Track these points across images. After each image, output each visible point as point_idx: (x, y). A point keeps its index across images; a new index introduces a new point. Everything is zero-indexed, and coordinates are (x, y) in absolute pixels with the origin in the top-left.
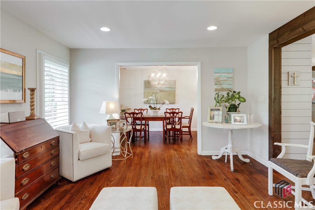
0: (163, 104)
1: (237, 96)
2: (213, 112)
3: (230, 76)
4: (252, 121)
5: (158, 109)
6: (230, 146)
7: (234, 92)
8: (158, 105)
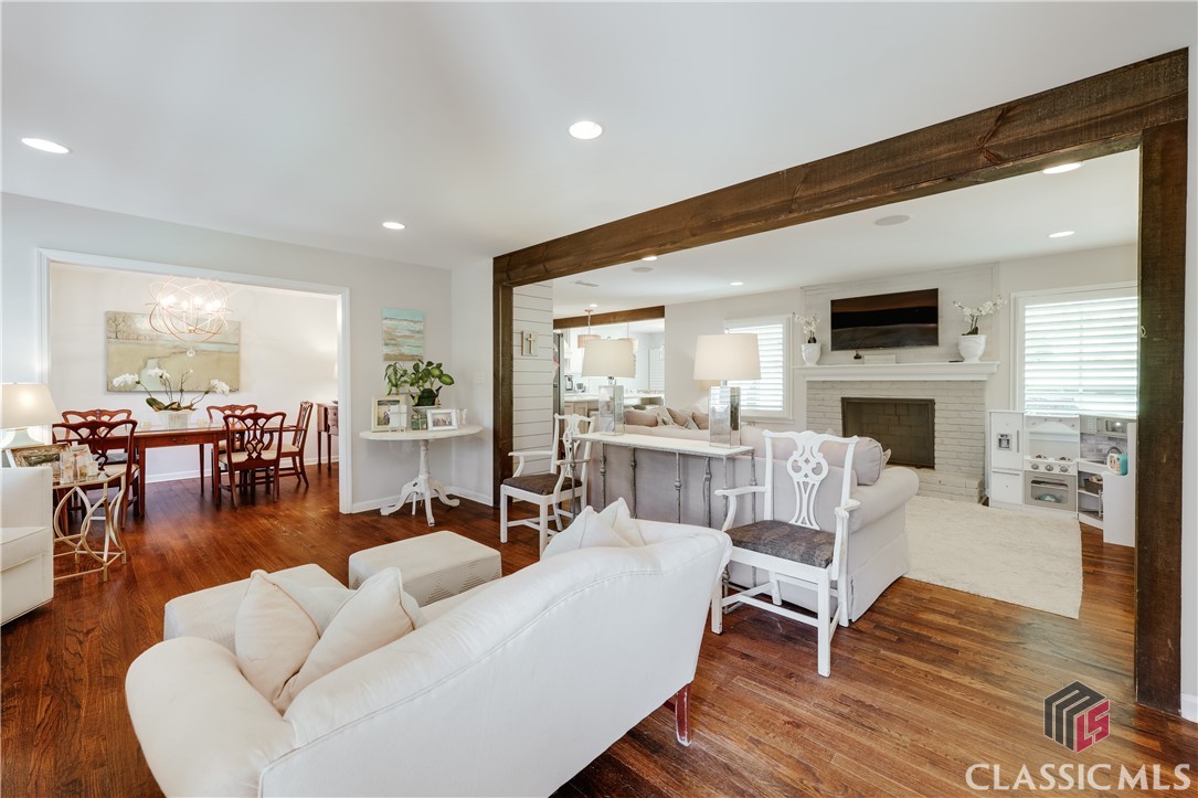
0: (207, 393)
1: (437, 372)
2: (384, 408)
3: (418, 329)
4: (464, 422)
5: (185, 408)
6: (422, 477)
7: (430, 364)
8: (185, 396)
